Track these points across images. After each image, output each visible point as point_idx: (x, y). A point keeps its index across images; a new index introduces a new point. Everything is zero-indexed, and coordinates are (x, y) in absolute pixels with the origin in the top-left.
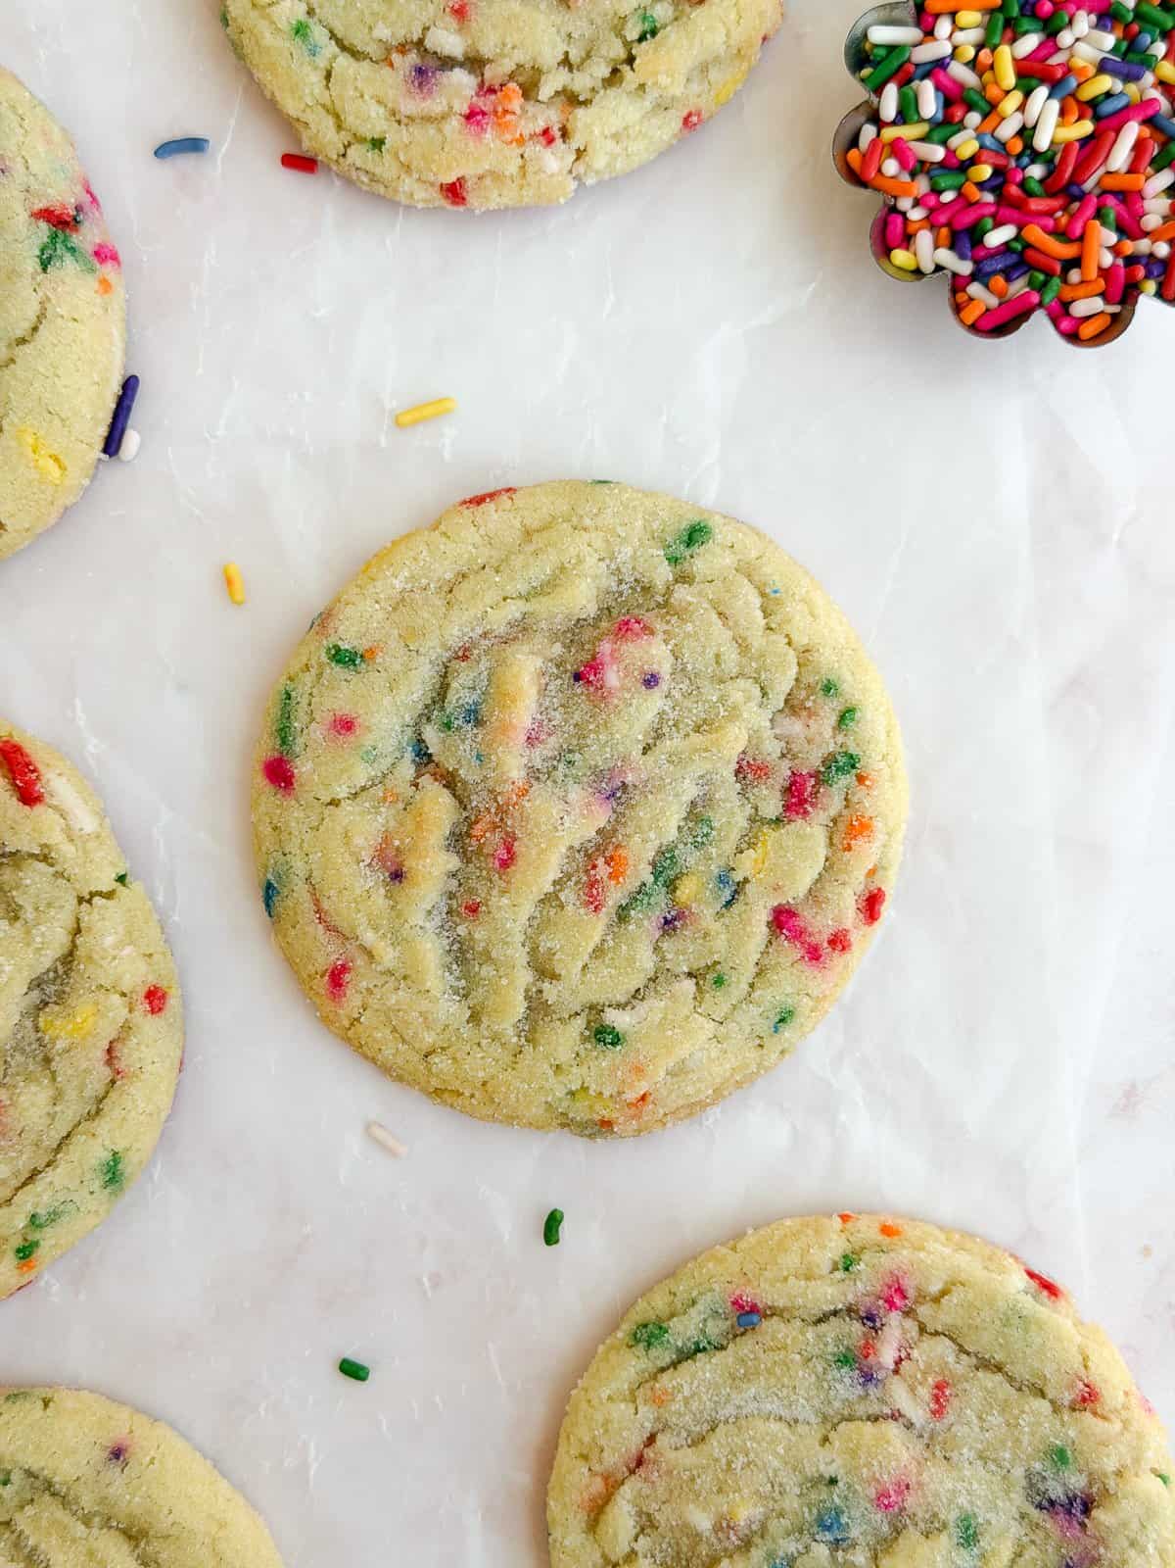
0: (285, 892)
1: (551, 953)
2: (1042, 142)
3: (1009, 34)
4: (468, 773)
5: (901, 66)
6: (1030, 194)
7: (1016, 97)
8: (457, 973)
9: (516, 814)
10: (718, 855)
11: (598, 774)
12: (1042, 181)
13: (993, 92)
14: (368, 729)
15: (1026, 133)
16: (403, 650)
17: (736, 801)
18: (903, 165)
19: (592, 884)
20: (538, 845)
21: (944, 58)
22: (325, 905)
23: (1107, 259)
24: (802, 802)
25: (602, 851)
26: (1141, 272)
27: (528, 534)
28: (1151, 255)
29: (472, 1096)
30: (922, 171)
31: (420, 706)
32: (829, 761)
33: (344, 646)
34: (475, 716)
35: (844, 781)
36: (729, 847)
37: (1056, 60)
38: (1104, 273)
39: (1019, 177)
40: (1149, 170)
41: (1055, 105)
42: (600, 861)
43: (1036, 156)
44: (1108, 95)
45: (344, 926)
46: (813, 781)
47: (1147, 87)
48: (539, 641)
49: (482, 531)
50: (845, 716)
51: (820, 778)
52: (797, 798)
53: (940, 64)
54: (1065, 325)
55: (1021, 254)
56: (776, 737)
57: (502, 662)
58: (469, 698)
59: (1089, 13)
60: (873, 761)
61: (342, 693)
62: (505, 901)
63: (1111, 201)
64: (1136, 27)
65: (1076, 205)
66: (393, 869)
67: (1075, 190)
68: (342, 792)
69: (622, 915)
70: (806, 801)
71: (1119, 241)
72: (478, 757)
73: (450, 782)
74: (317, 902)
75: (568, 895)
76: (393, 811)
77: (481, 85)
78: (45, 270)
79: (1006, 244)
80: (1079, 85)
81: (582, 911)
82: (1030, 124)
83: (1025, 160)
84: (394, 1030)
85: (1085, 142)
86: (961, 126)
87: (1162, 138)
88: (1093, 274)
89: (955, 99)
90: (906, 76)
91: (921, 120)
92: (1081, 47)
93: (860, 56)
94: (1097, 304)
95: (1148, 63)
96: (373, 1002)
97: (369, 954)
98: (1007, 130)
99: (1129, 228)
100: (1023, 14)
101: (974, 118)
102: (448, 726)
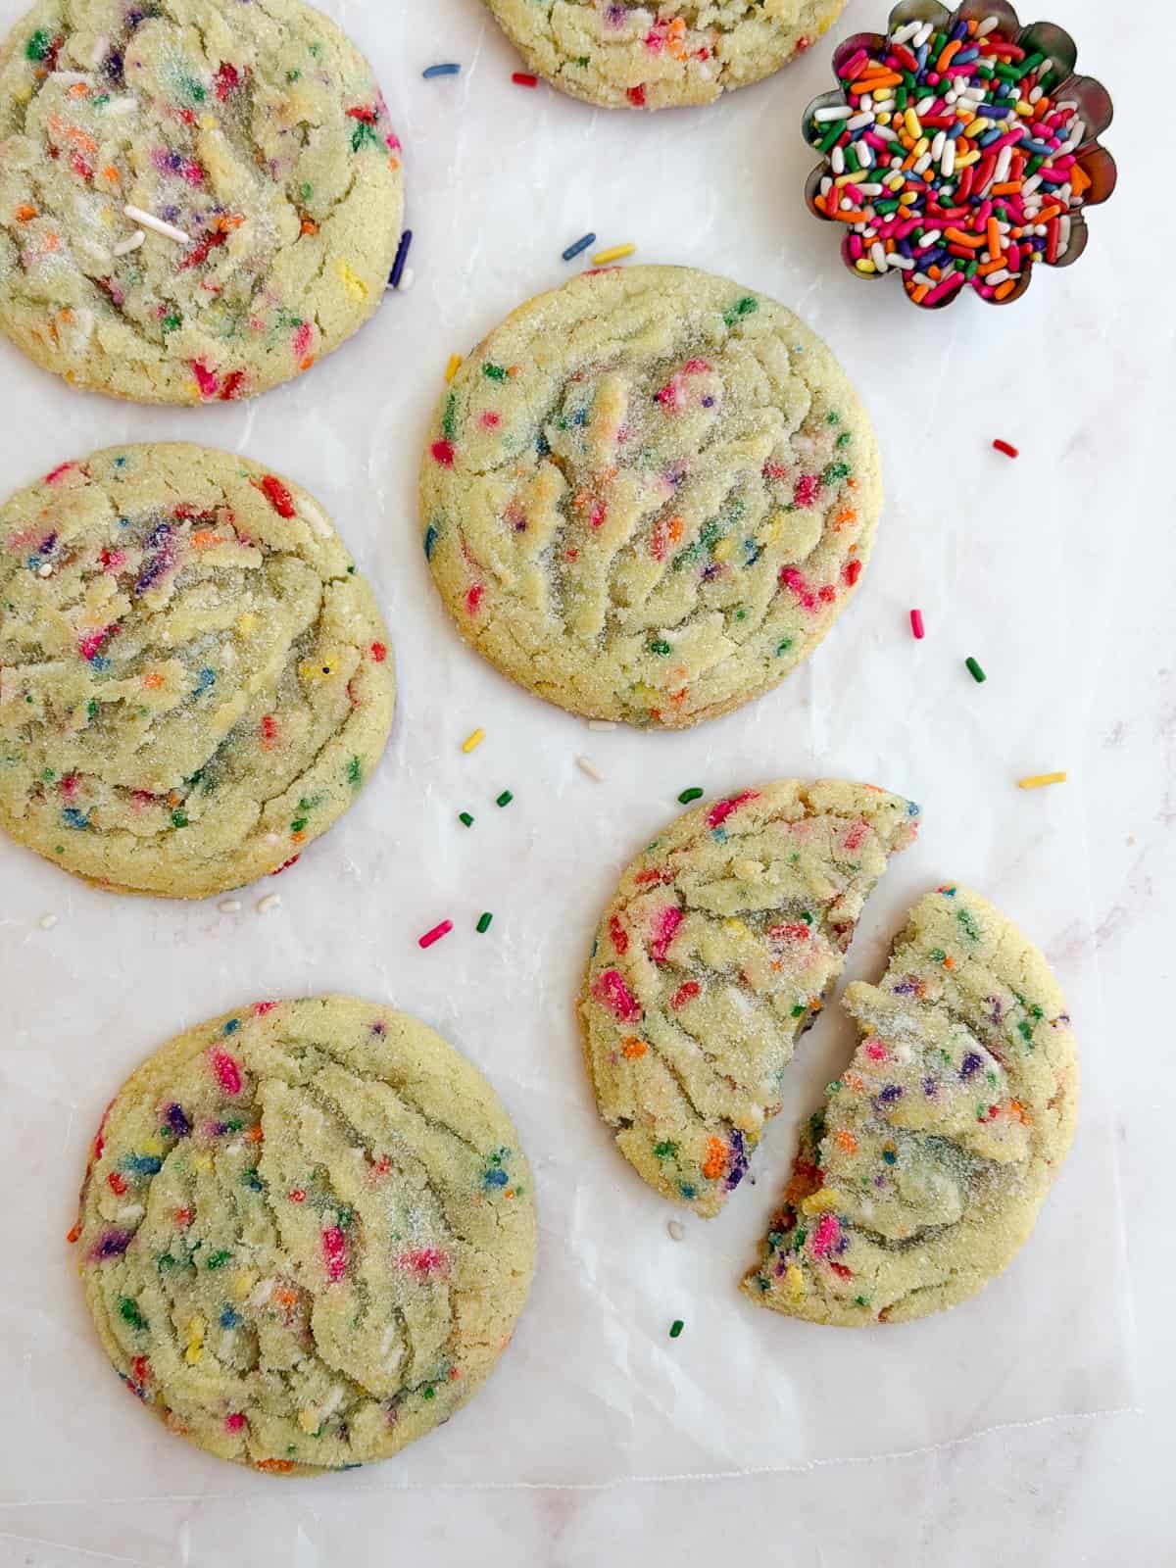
0: (442, 534)
1: (625, 587)
2: (947, 170)
3: (912, 100)
4: (577, 459)
5: (843, 133)
6: (945, 207)
7: (925, 142)
8: (558, 600)
9: (608, 489)
10: (747, 528)
11: (666, 463)
12: (951, 197)
13: (907, 142)
14: (508, 423)
15: (935, 166)
16: (536, 370)
17: (763, 492)
18: (855, 202)
19: (657, 540)
20: (622, 509)
21: (870, 125)
22: (470, 543)
23: (1006, 243)
24: (808, 495)
25: (665, 518)
26: (1030, 247)
27: (628, 297)
28: (1035, 235)
29: (562, 687)
30: (868, 203)
31: (545, 411)
32: (829, 468)
33: (495, 364)
34: (583, 420)
35: (838, 482)
36: (754, 522)
37: (946, 113)
38: (1004, 252)
39: (936, 197)
40: (1023, 178)
41: (952, 144)
42: (664, 525)
43: (944, 180)
44: (987, 131)
45: (482, 560)
46: (816, 482)
47: (1012, 121)
48: (632, 370)
49: (596, 292)
50: (842, 439)
51: (822, 480)
52: (805, 492)
53: (869, 128)
54: (985, 292)
55: (946, 249)
56: (793, 449)
57: (604, 383)
58: (579, 406)
59: (964, 76)
60: (859, 473)
61: (491, 397)
62: (596, 547)
63: (1001, 203)
64: (997, 81)
65: (977, 210)
66: (518, 522)
67: (975, 199)
68: (487, 466)
69: (677, 564)
70: (810, 495)
71: (1012, 229)
72: (583, 447)
73: (562, 465)
74: (464, 542)
75: (640, 548)
76: (521, 483)
77: (656, 20)
78: (355, 150)
79: (935, 243)
80: (966, 127)
81: (649, 558)
82: (937, 159)
83: (938, 184)
84: (512, 636)
85: (976, 165)
86: (890, 169)
87: (1028, 154)
88: (998, 254)
89: (882, 150)
90: (845, 140)
91: (862, 168)
92: (963, 102)
93: (812, 131)
94: (1004, 275)
95: (1010, 104)
96: (499, 615)
97: (498, 580)
98: (922, 166)
99: (1016, 219)
100: (919, 85)
101: (897, 162)
102: (563, 426)
